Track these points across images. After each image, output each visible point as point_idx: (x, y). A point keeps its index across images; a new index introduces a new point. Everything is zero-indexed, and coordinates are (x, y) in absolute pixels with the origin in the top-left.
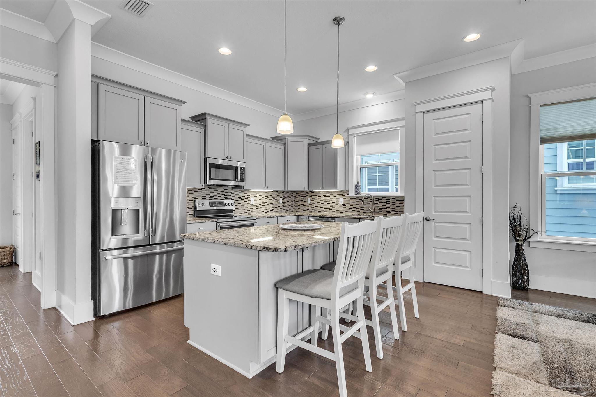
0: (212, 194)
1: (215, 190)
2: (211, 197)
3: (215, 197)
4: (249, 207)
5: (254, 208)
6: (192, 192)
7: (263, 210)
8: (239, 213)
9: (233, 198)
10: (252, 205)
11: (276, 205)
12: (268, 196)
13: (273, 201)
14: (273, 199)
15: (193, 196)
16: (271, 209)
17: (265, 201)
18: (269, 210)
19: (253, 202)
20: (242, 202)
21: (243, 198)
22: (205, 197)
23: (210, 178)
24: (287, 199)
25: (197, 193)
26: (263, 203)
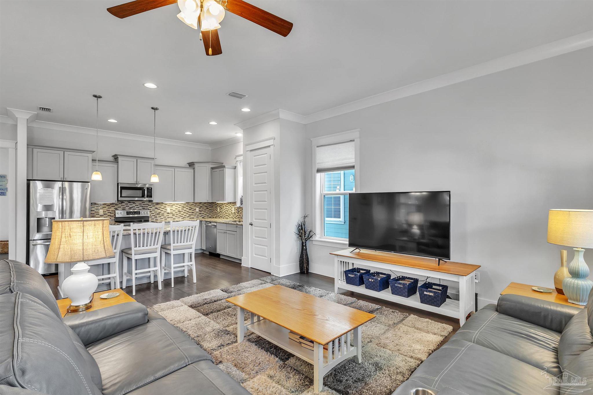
0: (131, 206)
1: (134, 203)
2: (130, 208)
3: (133, 208)
4: (166, 214)
5: (171, 215)
6: (114, 205)
7: (180, 217)
8: (156, 219)
9: (150, 208)
10: (168, 213)
11: (193, 213)
12: (185, 206)
13: (190, 210)
14: (189, 208)
15: (115, 208)
16: (188, 215)
17: (181, 210)
18: (186, 217)
19: (169, 211)
20: (158, 211)
21: (159, 208)
22: (125, 209)
23: (121, 197)
24: (205, 208)
25: (118, 206)
26: (179, 212)
